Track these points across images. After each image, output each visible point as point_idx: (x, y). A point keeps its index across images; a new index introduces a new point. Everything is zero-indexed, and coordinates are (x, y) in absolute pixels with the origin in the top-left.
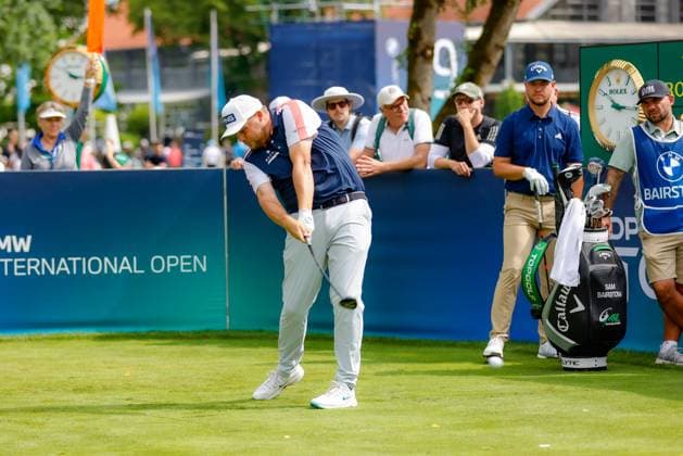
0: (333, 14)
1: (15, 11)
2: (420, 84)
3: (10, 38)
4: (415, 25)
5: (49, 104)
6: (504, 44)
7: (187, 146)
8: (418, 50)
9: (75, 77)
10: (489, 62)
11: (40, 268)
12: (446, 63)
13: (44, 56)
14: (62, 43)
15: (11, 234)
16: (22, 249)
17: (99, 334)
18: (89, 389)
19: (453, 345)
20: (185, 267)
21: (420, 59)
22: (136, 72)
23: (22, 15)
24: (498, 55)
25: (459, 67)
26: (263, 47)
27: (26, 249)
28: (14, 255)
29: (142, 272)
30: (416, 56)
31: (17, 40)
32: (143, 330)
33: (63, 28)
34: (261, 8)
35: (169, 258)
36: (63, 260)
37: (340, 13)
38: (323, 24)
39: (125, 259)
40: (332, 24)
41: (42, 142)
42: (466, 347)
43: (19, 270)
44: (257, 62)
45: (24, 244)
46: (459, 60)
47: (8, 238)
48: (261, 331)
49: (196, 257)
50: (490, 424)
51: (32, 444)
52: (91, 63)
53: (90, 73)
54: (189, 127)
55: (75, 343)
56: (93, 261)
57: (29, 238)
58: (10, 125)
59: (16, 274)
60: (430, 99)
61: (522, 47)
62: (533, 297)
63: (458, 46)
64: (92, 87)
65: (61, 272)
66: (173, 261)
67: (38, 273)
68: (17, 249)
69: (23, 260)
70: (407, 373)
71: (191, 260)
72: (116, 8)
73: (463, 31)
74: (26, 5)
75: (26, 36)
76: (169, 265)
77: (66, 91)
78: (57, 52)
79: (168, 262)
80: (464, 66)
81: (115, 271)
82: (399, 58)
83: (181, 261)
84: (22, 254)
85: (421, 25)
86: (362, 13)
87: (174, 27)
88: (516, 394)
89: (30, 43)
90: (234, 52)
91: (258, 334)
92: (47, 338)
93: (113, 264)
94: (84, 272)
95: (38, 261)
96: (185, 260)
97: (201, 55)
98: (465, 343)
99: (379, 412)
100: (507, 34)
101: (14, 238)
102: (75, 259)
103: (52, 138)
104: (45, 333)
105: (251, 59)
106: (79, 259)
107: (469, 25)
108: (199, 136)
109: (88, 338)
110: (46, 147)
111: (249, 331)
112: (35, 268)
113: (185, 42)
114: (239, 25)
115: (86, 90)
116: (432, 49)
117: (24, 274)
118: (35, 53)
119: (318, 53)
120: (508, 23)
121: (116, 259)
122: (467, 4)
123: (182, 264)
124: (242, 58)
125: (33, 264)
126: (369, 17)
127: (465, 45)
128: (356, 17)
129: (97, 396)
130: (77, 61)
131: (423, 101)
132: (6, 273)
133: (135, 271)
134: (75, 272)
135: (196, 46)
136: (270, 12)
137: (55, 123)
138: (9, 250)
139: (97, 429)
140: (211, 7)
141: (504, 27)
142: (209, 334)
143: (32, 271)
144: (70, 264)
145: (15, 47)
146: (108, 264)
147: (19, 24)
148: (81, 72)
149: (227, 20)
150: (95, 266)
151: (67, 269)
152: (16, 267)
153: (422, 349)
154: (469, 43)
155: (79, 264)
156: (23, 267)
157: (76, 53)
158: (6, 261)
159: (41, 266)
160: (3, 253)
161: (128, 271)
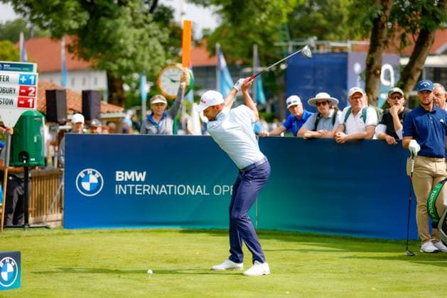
0: (324, 48)
1: (142, 43)
2: (372, 90)
3: (139, 58)
4: (370, 56)
5: (157, 96)
6: (422, 67)
8: (372, 71)
9: (174, 81)
10: (412, 78)
11: (150, 191)
12: (388, 78)
13: (158, 69)
14: (169, 62)
15: (134, 171)
16: (140, 179)
17: (182, 229)
18: (175, 261)
19: (385, 242)
21: (373, 76)
22: (210, 79)
23: (146, 45)
24: (418, 74)
25: (395, 80)
26: (283, 67)
27: (143, 179)
28: (135, 182)
29: (209, 194)
30: (370, 74)
31: (143, 59)
32: (208, 227)
33: (169, 53)
34: (282, 44)
35: (224, 186)
36: (163, 186)
37: (328, 48)
38: (318, 54)
39: (199, 186)
40: (324, 54)
41: (153, 117)
42: (393, 243)
43: (138, 191)
44: (280, 74)
45: (142, 177)
46: (395, 76)
47: (132, 173)
48: (275, 230)
50: (405, 289)
51: (141, 292)
52: (184, 74)
53: (183, 79)
55: (168, 234)
56: (180, 187)
57: (145, 173)
58: (138, 108)
59: (137, 193)
60: (377, 99)
61: (432, 70)
62: (433, 216)
63: (395, 68)
64: (184, 87)
65: (162, 193)
66: (226, 188)
67: (149, 193)
68: (138, 179)
69: (141, 185)
70: (359, 258)
72: (199, 42)
73: (398, 60)
74: (148, 39)
75: (147, 57)
76: (224, 191)
77: (169, 90)
78: (165, 66)
79: (223, 189)
80: (398, 79)
81: (193, 193)
82: (361, 75)
84: (140, 182)
85: (374, 56)
86: (341, 49)
87: (233, 54)
88: (421, 271)
89: (150, 61)
90: (267, 69)
91: (273, 232)
92: (151, 231)
93: (192, 189)
94: (175, 193)
95: (149, 187)
97: (247, 70)
98: (393, 241)
99: (342, 280)
100: (424, 62)
101: (136, 173)
102: (170, 186)
103: (159, 115)
104: (151, 228)
105: (276, 73)
106: (172, 185)
107: (402, 56)
109: (176, 231)
110: (156, 121)
111: (268, 230)
112: (148, 190)
113: (239, 62)
114: (270, 53)
115: (180, 89)
116: (380, 70)
117: (141, 194)
118: (152, 66)
119: (314, 70)
120: (425, 56)
121: (193, 187)
122: (401, 44)
124: (271, 72)
125: (146, 188)
126: (345, 50)
127: (399, 68)
128: (337, 51)
129: (180, 265)
130: (176, 72)
131: (374, 100)
132: (131, 193)
133: (205, 194)
134: (170, 193)
135: (245, 65)
136: (288, 47)
137: (160, 107)
138: (133, 180)
139: (178, 284)
140: (255, 43)
141: (422, 58)
143: (146, 192)
144: (167, 189)
145: (141, 63)
146: (188, 189)
147: (144, 50)
148: (178, 78)
149: (263, 51)
150: (181, 190)
151: (165, 191)
152: (137, 189)
154: (401, 66)
155: (173, 188)
156: (140, 189)
157: (175, 67)
158: (131, 186)
159: (151, 189)
160: (129, 181)
161: (200, 193)
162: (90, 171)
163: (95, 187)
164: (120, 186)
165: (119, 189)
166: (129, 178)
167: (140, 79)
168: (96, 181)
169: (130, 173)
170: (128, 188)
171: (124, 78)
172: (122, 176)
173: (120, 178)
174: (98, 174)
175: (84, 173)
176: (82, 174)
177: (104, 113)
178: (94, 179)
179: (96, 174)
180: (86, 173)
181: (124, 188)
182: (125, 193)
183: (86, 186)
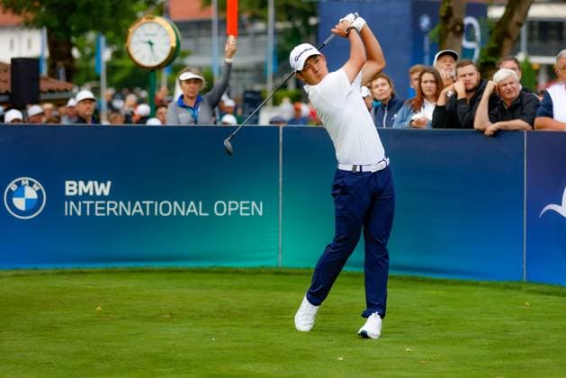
4: (446, 4)
6: (524, 21)
7: (247, 105)
8: (449, 26)
9: (151, 44)
10: (509, 37)
11: (117, 210)
12: (471, 37)
14: (142, 14)
15: (93, 180)
16: (102, 193)
19: (477, 284)
20: (244, 211)
21: (451, 34)
22: (203, 41)
26: (313, 21)
27: (106, 193)
28: (95, 197)
29: (206, 214)
30: (447, 31)
32: (206, 265)
35: (230, 203)
36: (138, 203)
39: (192, 203)
42: (487, 286)
43: (100, 211)
44: (308, 32)
45: (104, 189)
47: (90, 183)
49: (253, 203)
54: (248, 88)
56: (164, 205)
57: (109, 183)
58: (94, 84)
59: (97, 214)
61: (536, 25)
65: (136, 213)
66: (233, 206)
67: (116, 214)
68: (98, 193)
69: (104, 202)
71: (249, 205)
73: (485, 11)
75: (108, 9)
76: (230, 209)
77: (144, 57)
79: (230, 207)
81: (183, 213)
83: (241, 206)
84: (102, 197)
85: (452, 4)
89: (112, 14)
90: (288, 25)
91: (306, 271)
93: (181, 207)
94: (156, 214)
95: (116, 204)
96: (244, 205)
97: (260, 26)
98: (487, 282)
100: (526, 14)
101: (96, 183)
102: (148, 203)
105: (303, 31)
106: (152, 202)
108: (256, 97)
112: (114, 209)
113: (246, 15)
116: (462, 25)
117: (103, 215)
120: (528, 4)
121: (184, 203)
123: (242, 208)
124: (295, 30)
125: (112, 206)
130: (154, 30)
132: (88, 214)
133: (201, 214)
134: (148, 214)
135: (255, 18)
138: (91, 193)
141: (524, 7)
142: (263, 271)
143: (111, 212)
144: (144, 207)
146: (176, 207)
150: (165, 208)
151: (141, 211)
152: (97, 208)
153: (448, 287)
155: (152, 206)
156: (103, 208)
157: (152, 23)
158: (88, 203)
159: (119, 208)
160: (86, 196)
161: (194, 213)
162: (25, 180)
163: (33, 206)
164: (72, 203)
165: (71, 208)
166: (86, 191)
167: (98, 41)
168: (35, 196)
169: (86, 184)
170: (84, 206)
171: (74, 39)
172: (74, 188)
173: (71, 191)
174: (38, 186)
175: (16, 183)
176: (12, 186)
177: (45, 93)
178: (31, 193)
179: (35, 186)
180: (19, 184)
181: (77, 206)
182: (79, 214)
183: (20, 203)
